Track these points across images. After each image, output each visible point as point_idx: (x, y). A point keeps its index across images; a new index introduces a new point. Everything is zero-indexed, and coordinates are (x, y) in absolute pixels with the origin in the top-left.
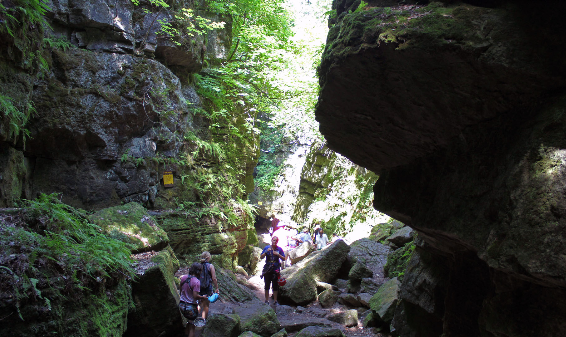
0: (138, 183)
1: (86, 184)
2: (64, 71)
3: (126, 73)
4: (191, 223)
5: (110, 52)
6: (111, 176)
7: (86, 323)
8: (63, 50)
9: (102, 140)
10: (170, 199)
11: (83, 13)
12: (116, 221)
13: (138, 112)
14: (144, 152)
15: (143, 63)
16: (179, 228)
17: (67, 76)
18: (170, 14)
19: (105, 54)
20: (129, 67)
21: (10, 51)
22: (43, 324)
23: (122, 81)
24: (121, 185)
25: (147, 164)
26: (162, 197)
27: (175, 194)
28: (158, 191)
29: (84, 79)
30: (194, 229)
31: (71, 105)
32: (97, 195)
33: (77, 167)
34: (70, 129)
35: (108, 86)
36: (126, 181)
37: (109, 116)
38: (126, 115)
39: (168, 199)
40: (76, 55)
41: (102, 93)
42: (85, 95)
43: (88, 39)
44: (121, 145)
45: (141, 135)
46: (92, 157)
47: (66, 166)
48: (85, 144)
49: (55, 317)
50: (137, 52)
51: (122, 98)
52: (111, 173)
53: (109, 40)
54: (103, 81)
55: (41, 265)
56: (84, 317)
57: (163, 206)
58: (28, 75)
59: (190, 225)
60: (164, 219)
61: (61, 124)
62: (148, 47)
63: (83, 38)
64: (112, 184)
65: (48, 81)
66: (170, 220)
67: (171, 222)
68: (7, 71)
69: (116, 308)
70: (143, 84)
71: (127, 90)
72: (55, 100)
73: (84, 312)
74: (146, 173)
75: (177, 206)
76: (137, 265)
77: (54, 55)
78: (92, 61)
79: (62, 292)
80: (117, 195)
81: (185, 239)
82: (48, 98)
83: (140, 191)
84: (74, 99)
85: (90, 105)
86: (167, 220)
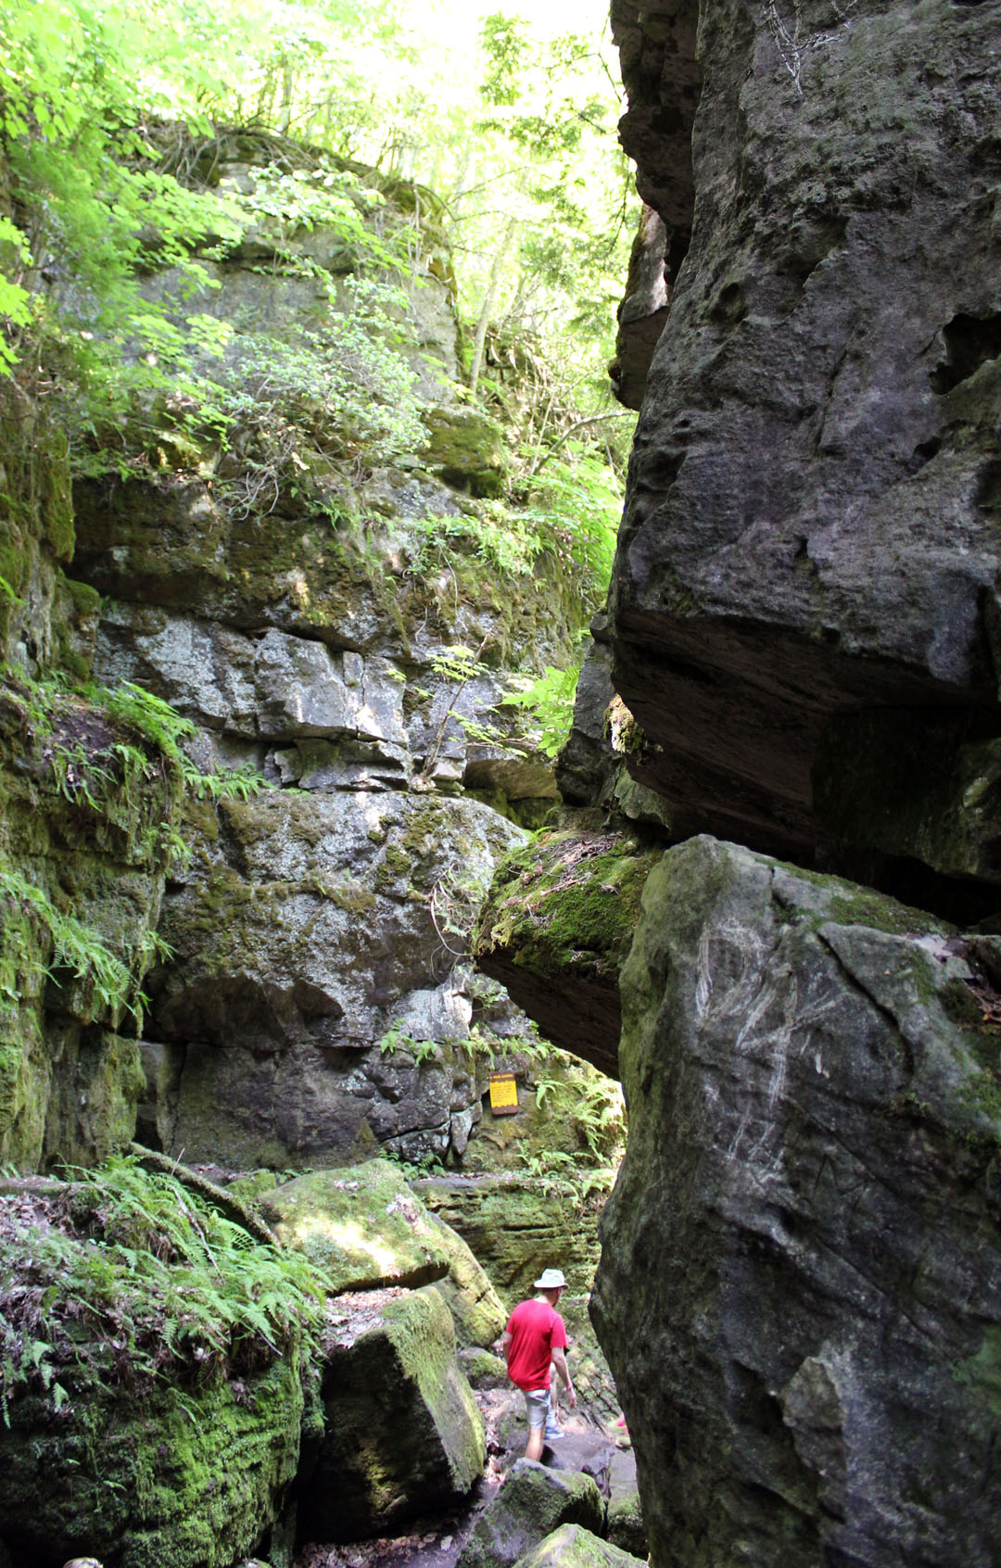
0: (421, 1104)
1: (295, 1106)
2: (241, 847)
3: (390, 837)
4: (558, 1208)
5: (351, 789)
6: (358, 1087)
7: (152, 1450)
8: (243, 798)
9: (332, 1002)
10: (507, 1146)
11: (287, 709)
12: (326, 1209)
13: (421, 930)
14: (438, 1027)
15: (432, 809)
16: (524, 1222)
17: (250, 858)
18: (497, 681)
19: (340, 795)
20: (397, 823)
21: (101, 835)
22: (55, 1440)
23: (379, 857)
24: (382, 1108)
25: (445, 1056)
26: (486, 1139)
27: (521, 1131)
28: (475, 1124)
29: (287, 861)
30: (566, 1227)
31: (258, 923)
32: (320, 1132)
33: (277, 1064)
34: (255, 978)
35: (347, 871)
36: (394, 1100)
37: (349, 942)
38: (392, 938)
39: (502, 1144)
40: (272, 807)
41: (331, 891)
42: (289, 899)
43: (300, 765)
44: (383, 1010)
45: (432, 983)
46: (310, 1042)
47: (251, 1063)
48: (295, 1012)
49: (81, 1429)
50: (418, 782)
51: (378, 898)
52: (357, 1078)
53: (349, 763)
54: (333, 861)
55: (70, 1314)
56: (150, 1437)
57: (486, 1164)
58: (144, 876)
59: (556, 1215)
60: (485, 1197)
61: (236, 967)
62: (445, 769)
63: (292, 764)
64: (360, 1105)
65: (207, 872)
66: (500, 1200)
67: (502, 1206)
68: (98, 873)
69: (252, 1422)
70: (430, 860)
71: (390, 879)
72: (222, 914)
73: (153, 1425)
74: (442, 1080)
75: (524, 1164)
76: (344, 1323)
77: (223, 812)
78: (307, 818)
79: (104, 1376)
80: (371, 1132)
81: (540, 1252)
82: (205, 912)
83: (428, 1125)
84: (264, 910)
85: (303, 919)
86: (492, 1199)
